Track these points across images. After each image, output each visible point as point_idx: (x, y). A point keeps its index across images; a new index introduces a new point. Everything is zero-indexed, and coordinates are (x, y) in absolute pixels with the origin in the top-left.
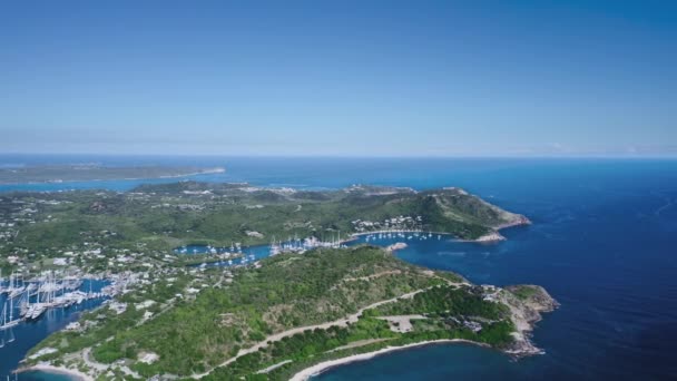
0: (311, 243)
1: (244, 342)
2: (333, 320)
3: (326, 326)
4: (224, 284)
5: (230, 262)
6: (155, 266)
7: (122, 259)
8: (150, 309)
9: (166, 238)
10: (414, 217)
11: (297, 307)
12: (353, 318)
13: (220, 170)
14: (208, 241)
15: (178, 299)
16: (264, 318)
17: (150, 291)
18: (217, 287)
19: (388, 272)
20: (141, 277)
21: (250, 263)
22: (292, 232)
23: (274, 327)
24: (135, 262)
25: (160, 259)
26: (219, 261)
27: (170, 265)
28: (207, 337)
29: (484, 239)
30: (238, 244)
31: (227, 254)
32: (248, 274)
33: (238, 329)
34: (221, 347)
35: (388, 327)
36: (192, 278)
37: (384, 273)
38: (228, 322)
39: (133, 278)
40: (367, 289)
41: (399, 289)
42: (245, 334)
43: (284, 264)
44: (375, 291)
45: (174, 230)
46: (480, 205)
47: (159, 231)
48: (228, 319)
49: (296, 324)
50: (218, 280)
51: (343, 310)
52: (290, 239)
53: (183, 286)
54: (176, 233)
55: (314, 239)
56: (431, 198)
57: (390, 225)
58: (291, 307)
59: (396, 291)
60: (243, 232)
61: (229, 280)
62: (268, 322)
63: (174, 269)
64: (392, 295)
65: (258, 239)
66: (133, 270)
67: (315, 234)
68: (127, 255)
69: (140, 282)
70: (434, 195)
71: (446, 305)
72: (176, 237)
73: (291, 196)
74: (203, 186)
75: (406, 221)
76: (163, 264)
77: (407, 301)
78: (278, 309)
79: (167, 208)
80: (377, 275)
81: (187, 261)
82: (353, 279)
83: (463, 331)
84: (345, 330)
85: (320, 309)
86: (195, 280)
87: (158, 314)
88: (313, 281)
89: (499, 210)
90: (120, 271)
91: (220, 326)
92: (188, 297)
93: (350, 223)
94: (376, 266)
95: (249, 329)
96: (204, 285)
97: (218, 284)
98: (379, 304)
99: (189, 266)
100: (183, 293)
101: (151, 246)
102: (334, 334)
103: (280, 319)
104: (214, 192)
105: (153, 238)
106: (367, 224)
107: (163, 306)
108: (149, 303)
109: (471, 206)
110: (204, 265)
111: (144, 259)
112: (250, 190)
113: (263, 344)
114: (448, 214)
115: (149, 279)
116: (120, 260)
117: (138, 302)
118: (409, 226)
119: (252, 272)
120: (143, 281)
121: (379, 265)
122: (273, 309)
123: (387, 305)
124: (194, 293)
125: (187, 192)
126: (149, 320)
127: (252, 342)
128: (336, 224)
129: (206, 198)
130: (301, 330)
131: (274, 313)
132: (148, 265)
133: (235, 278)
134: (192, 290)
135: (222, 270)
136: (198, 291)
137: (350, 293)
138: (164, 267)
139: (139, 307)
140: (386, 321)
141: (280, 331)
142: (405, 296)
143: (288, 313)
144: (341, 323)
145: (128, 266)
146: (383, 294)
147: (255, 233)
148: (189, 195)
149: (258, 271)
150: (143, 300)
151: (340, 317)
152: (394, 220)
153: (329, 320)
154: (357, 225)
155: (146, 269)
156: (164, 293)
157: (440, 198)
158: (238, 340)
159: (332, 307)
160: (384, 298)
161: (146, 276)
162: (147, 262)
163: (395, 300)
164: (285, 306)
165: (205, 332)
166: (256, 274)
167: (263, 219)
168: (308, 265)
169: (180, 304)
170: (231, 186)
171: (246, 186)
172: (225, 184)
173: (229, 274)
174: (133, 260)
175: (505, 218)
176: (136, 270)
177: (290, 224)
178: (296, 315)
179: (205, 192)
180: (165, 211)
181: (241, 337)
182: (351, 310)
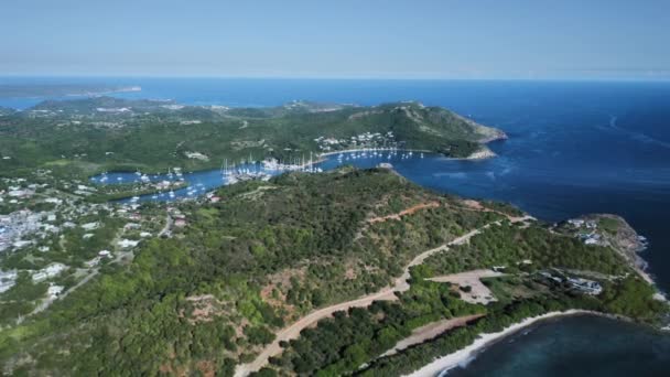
0: (272, 166)
1: (240, 350)
2: (374, 291)
3: (364, 301)
4: (175, 231)
5: (172, 194)
6: (64, 202)
7: (16, 192)
8: (57, 280)
9: (78, 162)
10: (384, 134)
11: (313, 271)
12: (401, 284)
13: (135, 89)
14: (137, 165)
15: (105, 260)
16: (264, 297)
17: (55, 247)
18: (164, 237)
19: (423, 206)
20: (44, 220)
21: (200, 196)
22: (245, 153)
23: (283, 312)
24: (35, 197)
25: (71, 191)
26: (157, 193)
27: (87, 200)
28: (170, 345)
29: (476, 156)
30: (176, 169)
31: (167, 183)
32: (203, 212)
33: (225, 325)
34: (200, 363)
35: (458, 296)
36: (123, 222)
37: (417, 207)
38: (206, 312)
39: (32, 221)
40: (402, 234)
41: (446, 231)
42: (239, 332)
43: (253, 195)
44: (415, 235)
45: (88, 152)
46: (453, 119)
47: (70, 155)
48: (205, 306)
49: (317, 302)
50: (163, 223)
51: (384, 272)
52: (243, 162)
53: (110, 237)
54: (93, 156)
55: (274, 162)
56: (399, 111)
57: (359, 143)
58: (302, 272)
59: (444, 233)
60: (181, 152)
61: (180, 224)
62: (272, 302)
63: (93, 206)
64: (439, 241)
65: (201, 162)
66: (31, 208)
67: (273, 155)
68: (23, 186)
69: (42, 229)
70: (403, 108)
71: (522, 252)
72: (92, 161)
73: (225, 113)
74: (120, 103)
75: (375, 138)
76: (76, 198)
77: (463, 248)
78: (283, 277)
79: (77, 126)
80: (410, 211)
81: (111, 193)
82: (379, 219)
83: (575, 297)
84: (395, 306)
85: (350, 274)
86: (129, 225)
87: (72, 290)
88: (317, 222)
89: (474, 124)
90: (13, 210)
91: (192, 322)
92: (120, 255)
93: (312, 141)
94: (404, 198)
95: (245, 321)
96: (144, 234)
97: (165, 231)
98: (425, 255)
99: (114, 201)
100: (111, 249)
101: (57, 173)
102: (381, 315)
103: (290, 295)
104: (134, 110)
105: (62, 163)
106: (332, 142)
107: (79, 272)
108: (55, 269)
109: (443, 120)
110: (136, 198)
111: (48, 191)
112: (175, 107)
113: (274, 350)
114: (424, 128)
115: (56, 223)
116: (12, 194)
117: (37, 268)
118: (380, 144)
119: (207, 208)
120: (47, 227)
121: (407, 195)
122: (276, 278)
123: (437, 256)
124: (129, 248)
125: (101, 110)
126: (56, 301)
127: (255, 348)
128: (294, 142)
129: (124, 116)
130: (326, 312)
131: (279, 285)
132: (55, 200)
133: (187, 219)
134: (126, 243)
135: (165, 207)
136: (135, 243)
137: (382, 241)
138: (77, 203)
139: (38, 277)
140: (449, 284)
141: (295, 319)
142: (458, 241)
143: (301, 283)
144: (386, 294)
145: (25, 204)
146: (426, 239)
147: (198, 155)
148: (104, 113)
149: (217, 206)
150: (45, 265)
151: (382, 285)
152: (361, 137)
153: (368, 290)
154: (321, 143)
155: (51, 207)
156: (80, 250)
157: (410, 110)
158: (229, 347)
159: (368, 268)
160: (429, 246)
161: (52, 218)
162: (53, 196)
163: (444, 247)
164: (293, 272)
165: (165, 334)
166: (214, 211)
167: (204, 138)
168: (290, 197)
169: (107, 268)
170: (154, 103)
171: (170, 103)
172: (146, 101)
173: (177, 212)
174: (31, 193)
175: (483, 132)
176: (37, 208)
177: (239, 144)
178: (314, 287)
179: (123, 110)
180: (76, 130)
181: (233, 339)
182: (394, 272)
